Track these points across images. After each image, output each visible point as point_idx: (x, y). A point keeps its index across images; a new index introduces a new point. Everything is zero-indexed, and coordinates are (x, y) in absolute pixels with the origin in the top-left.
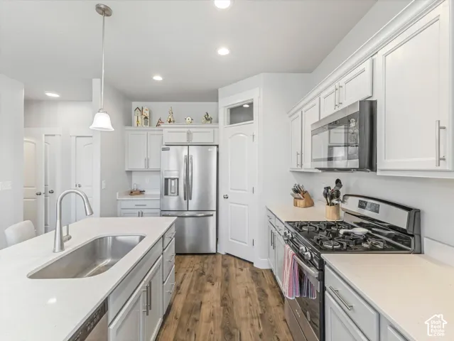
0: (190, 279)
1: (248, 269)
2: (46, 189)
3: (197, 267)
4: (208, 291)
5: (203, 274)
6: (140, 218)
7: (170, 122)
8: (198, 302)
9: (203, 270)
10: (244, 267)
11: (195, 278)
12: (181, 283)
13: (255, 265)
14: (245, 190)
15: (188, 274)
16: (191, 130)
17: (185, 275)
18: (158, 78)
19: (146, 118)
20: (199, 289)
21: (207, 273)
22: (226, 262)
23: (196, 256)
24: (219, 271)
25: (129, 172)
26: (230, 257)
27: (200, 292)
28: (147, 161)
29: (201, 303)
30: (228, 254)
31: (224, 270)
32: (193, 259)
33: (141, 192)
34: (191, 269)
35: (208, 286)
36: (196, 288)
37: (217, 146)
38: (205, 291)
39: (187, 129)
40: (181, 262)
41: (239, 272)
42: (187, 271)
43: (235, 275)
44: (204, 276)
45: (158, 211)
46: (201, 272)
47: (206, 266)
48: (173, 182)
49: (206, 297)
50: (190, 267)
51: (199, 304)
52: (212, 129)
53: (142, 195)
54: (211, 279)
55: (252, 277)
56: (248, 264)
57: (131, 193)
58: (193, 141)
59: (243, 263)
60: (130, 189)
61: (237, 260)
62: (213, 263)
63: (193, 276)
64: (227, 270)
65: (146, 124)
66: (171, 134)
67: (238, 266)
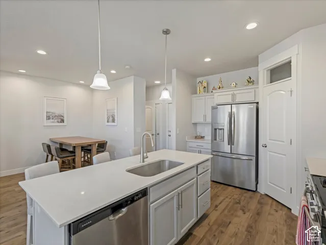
0: (227, 203)
1: (284, 213)
2: (156, 132)
3: (236, 196)
4: (239, 217)
5: (239, 203)
6: (199, 154)
7: (219, 88)
8: (228, 221)
9: (239, 201)
10: (281, 210)
11: (231, 204)
12: (220, 203)
13: (292, 212)
14: (283, 142)
15: (227, 199)
16: (235, 92)
17: (225, 199)
18: (207, 60)
19: (205, 87)
20: (232, 212)
21: (242, 203)
22: (262, 201)
23: (237, 189)
24: (253, 205)
25: (195, 124)
26: (268, 198)
27: (232, 214)
28: (205, 116)
29: (230, 223)
30: (266, 195)
31: (259, 206)
32: (234, 190)
33: (202, 137)
34: (229, 197)
35: (240, 213)
36: (229, 211)
37: (258, 103)
38: (236, 216)
39: (232, 92)
40: (224, 190)
41: (273, 212)
42: (227, 197)
43: (267, 214)
44: (238, 205)
45: (210, 151)
46: (238, 201)
47: (243, 198)
48: (220, 131)
49: (235, 220)
50: (230, 195)
51: (228, 223)
52: (253, 90)
53: (202, 139)
54: (244, 208)
55: (286, 221)
56: (286, 209)
57: (196, 138)
58: (237, 101)
59: (280, 207)
60: (195, 135)
61: (275, 203)
62: (251, 198)
63: (230, 202)
64: (262, 207)
65: (205, 92)
66: (220, 97)
67: (274, 207)
